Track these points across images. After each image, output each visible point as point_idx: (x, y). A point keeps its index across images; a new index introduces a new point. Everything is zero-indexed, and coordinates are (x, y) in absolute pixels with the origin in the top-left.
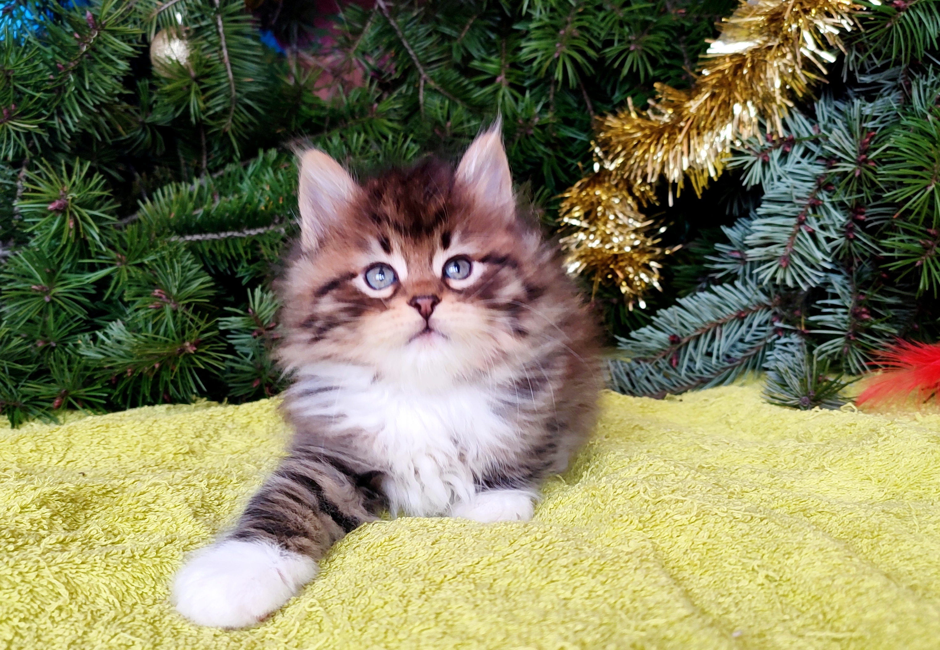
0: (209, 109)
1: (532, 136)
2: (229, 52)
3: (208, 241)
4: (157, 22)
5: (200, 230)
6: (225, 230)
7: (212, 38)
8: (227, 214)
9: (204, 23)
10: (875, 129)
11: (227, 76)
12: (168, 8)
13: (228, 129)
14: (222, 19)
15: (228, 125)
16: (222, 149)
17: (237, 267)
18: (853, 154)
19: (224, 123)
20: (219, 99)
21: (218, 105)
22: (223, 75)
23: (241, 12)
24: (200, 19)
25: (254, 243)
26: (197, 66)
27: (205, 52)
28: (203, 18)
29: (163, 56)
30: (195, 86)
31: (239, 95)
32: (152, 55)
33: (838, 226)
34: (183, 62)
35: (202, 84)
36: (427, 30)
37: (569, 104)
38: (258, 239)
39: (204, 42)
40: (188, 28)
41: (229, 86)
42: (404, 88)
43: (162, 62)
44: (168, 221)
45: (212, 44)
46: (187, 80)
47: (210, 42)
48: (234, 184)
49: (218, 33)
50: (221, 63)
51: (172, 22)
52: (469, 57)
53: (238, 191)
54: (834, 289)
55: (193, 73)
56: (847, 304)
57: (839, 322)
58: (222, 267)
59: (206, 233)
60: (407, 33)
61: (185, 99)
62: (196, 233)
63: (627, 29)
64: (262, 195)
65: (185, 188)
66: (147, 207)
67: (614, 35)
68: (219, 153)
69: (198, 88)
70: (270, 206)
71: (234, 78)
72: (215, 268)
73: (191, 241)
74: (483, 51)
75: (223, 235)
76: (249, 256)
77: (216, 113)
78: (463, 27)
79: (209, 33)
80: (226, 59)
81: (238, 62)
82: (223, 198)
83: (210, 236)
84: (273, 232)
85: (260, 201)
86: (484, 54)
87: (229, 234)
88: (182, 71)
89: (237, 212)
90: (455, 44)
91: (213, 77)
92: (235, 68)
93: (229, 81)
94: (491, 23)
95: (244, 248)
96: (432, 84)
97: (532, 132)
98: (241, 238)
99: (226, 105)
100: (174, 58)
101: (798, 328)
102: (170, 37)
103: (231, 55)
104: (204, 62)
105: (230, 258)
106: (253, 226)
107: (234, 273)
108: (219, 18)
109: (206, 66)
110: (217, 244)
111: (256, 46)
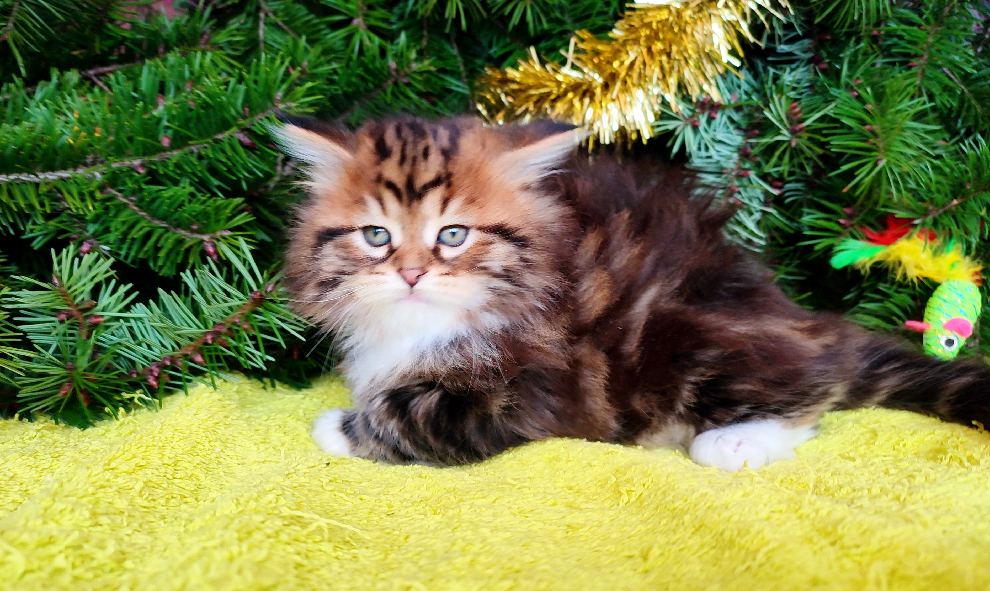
10: (796, 100)
13: (9, 38)
15: (8, 30)
17: (25, 224)
18: (787, 124)
25: (54, 191)
42: (241, 19)
76: (48, 209)
84: (83, 176)
85: (63, 132)
95: (38, 197)
96: (274, 18)
97: (407, 80)
98: (33, 183)
105: (15, 209)
106: (52, 168)
107: (19, 232)
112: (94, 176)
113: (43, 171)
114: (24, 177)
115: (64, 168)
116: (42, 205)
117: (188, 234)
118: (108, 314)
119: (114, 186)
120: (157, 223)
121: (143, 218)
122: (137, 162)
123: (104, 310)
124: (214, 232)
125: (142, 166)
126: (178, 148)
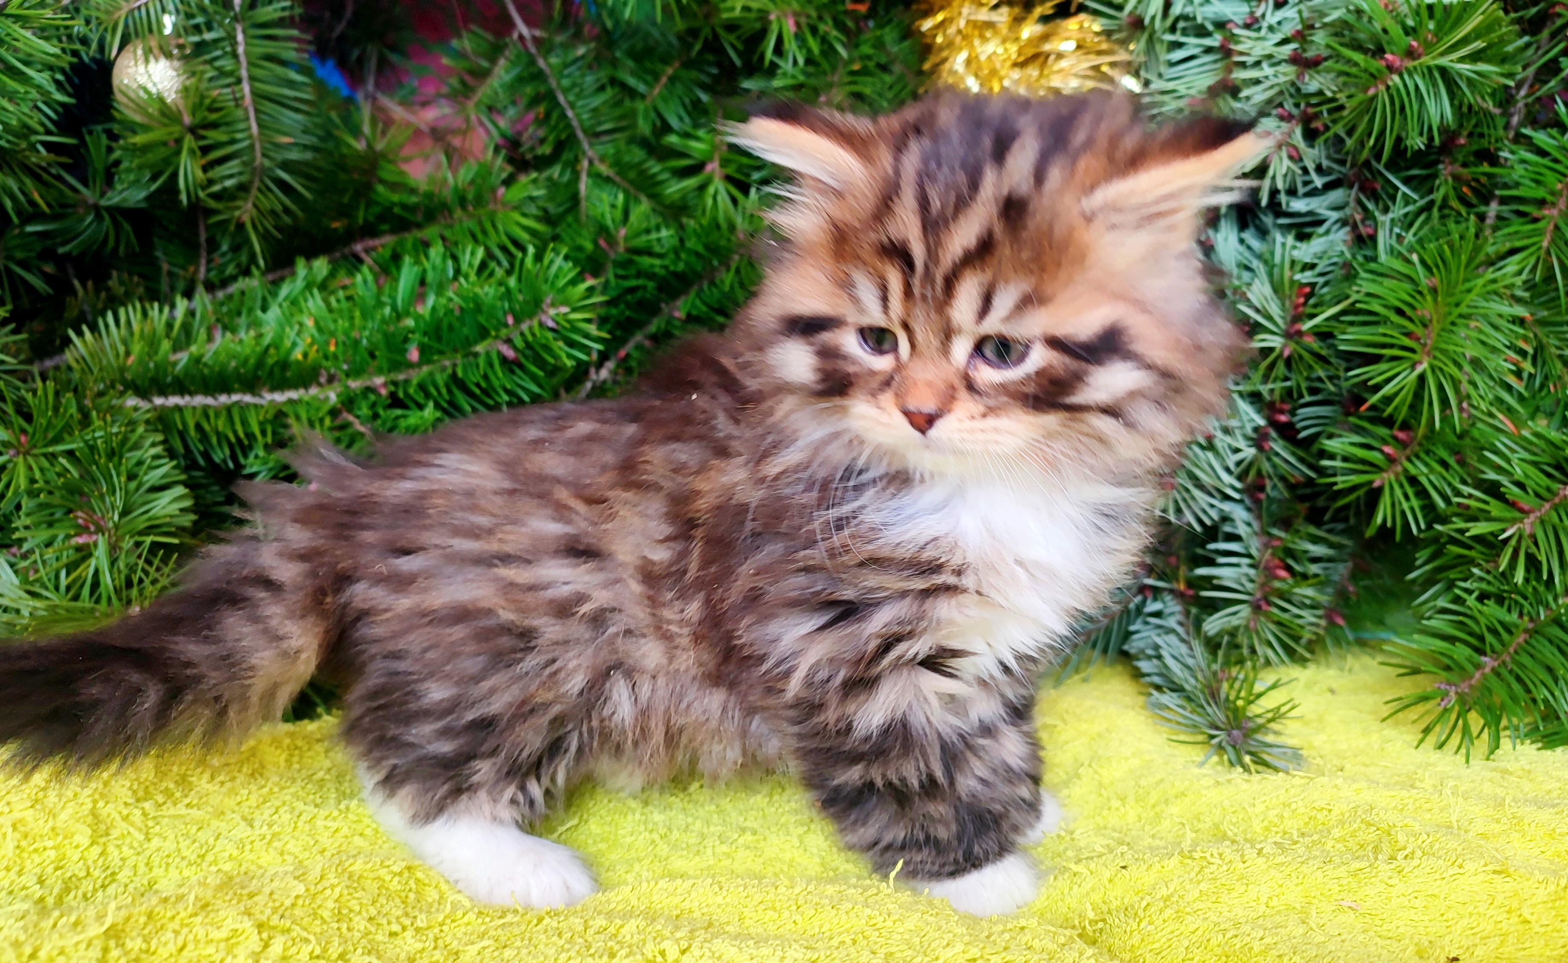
0: (212, 182)
2: (252, 87)
3: (194, 408)
4: (126, 26)
5: (181, 387)
6: (229, 391)
7: (225, 63)
8: (233, 364)
9: (208, 36)
10: (1312, 285)
11: (249, 128)
12: (147, 4)
13: (246, 219)
14: (244, 32)
15: (245, 211)
16: (235, 249)
17: (246, 456)
18: (1280, 321)
19: (238, 208)
20: (233, 166)
21: (231, 176)
22: (242, 126)
23: (280, 23)
24: (203, 28)
25: (280, 416)
26: (195, 108)
27: (213, 84)
28: (209, 26)
29: (135, 86)
30: (189, 141)
31: (267, 163)
32: (115, 82)
33: (1249, 430)
34: (170, 97)
35: (203, 138)
36: (598, 80)
38: (285, 409)
39: (207, 67)
40: (181, 41)
41: (252, 147)
42: (556, 171)
43: (133, 95)
44: (122, 370)
45: (222, 73)
46: (176, 130)
47: (217, 69)
48: (250, 311)
49: (235, 56)
50: (237, 106)
51: (152, 28)
52: (664, 128)
53: (255, 324)
54: (1235, 527)
55: (187, 120)
56: (1254, 552)
57: (1244, 580)
58: (220, 455)
59: (191, 394)
60: (565, 82)
61: (170, 162)
62: (174, 393)
64: (299, 334)
65: (158, 315)
66: (85, 342)
68: (229, 256)
69: (195, 145)
70: (312, 354)
71: (260, 133)
72: (206, 455)
73: (163, 407)
74: (687, 121)
75: (223, 399)
76: (269, 439)
77: (225, 189)
78: (657, 79)
79: (218, 53)
80: (248, 100)
81: (267, 106)
82: (228, 335)
83: (200, 400)
84: (314, 398)
85: (294, 344)
86: (688, 125)
87: (235, 397)
88: (167, 113)
89: (252, 361)
90: (641, 106)
91: (223, 129)
92: (263, 117)
93: (250, 137)
94: (702, 77)
95: (261, 424)
96: (602, 167)
98: (256, 406)
99: (244, 178)
100: (154, 91)
101: (1175, 586)
102: (148, 52)
103: (257, 95)
104: (207, 102)
105: (235, 441)
106: (280, 386)
107: (239, 467)
108: (239, 29)
109: (211, 109)
110: (212, 414)
111: (303, 84)
112: (327, 399)
113: (273, 389)
114: (248, 398)
115: (295, 386)
116: (264, 433)
119: (350, 411)
122: (379, 380)
125: (385, 385)
126: (427, 363)
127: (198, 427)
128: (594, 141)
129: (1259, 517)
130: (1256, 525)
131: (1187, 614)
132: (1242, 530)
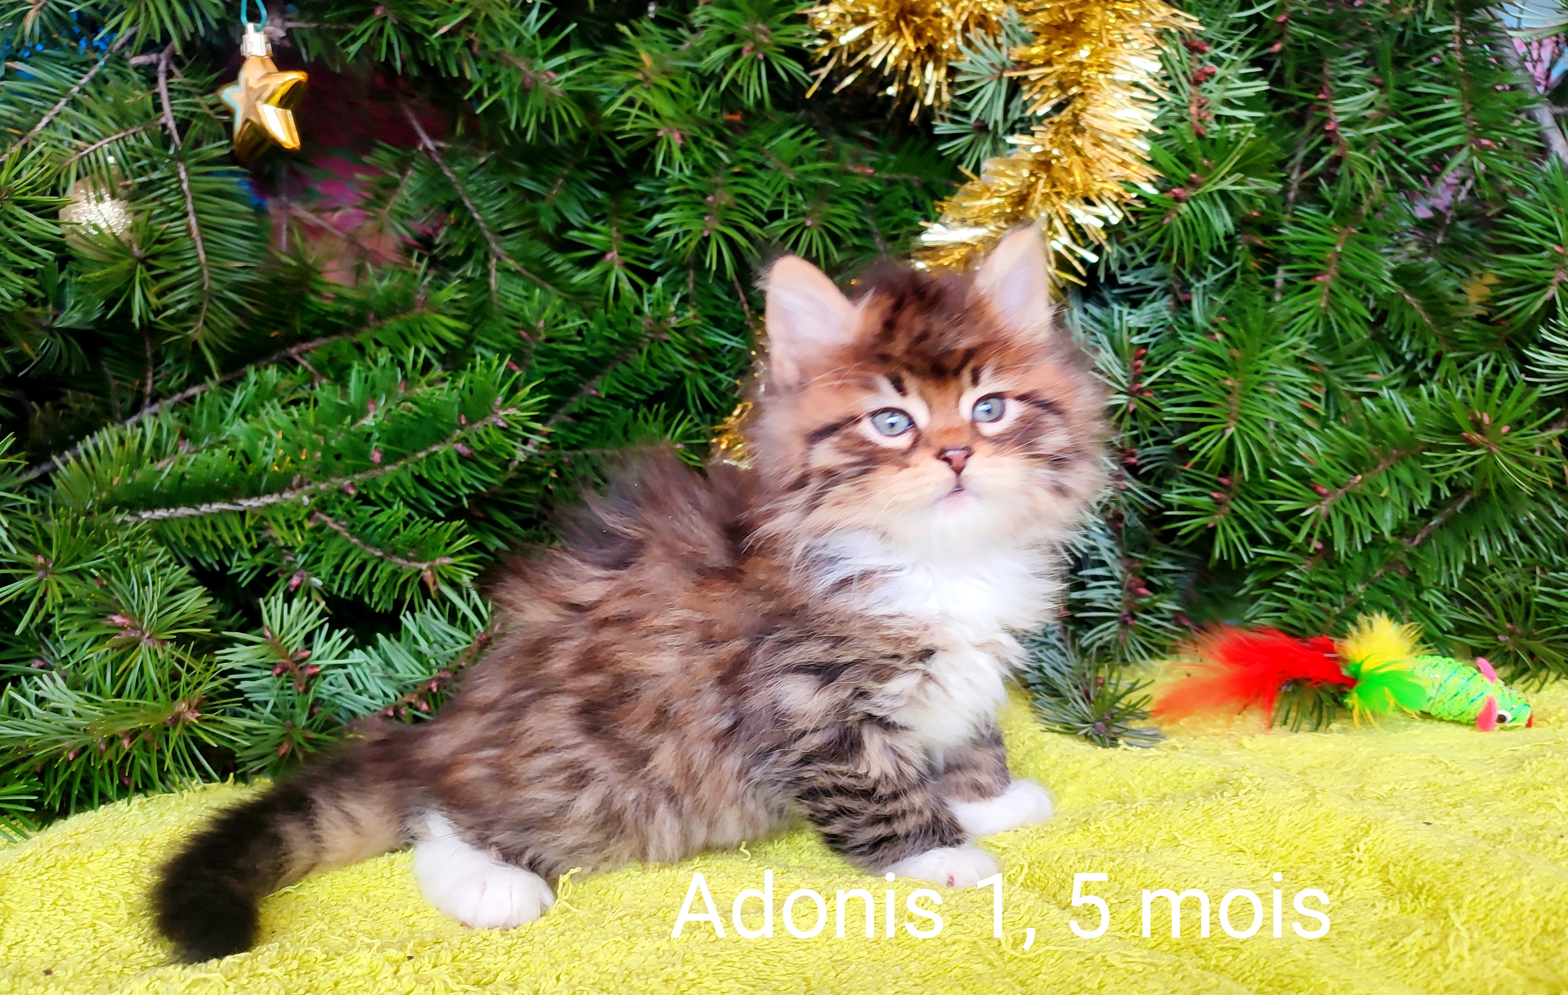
0: (166, 307)
1: (668, 342)
2: (198, 219)
3: (180, 519)
5: (166, 501)
6: (209, 501)
7: (173, 200)
9: (155, 176)
10: (1145, 346)
11: (197, 255)
12: (95, 151)
13: (199, 338)
14: (186, 170)
15: (197, 331)
18: (1123, 381)
19: (191, 328)
20: (182, 292)
21: (182, 301)
22: (190, 254)
23: (220, 160)
24: (149, 169)
25: (259, 520)
26: (146, 241)
27: (161, 219)
28: (154, 168)
29: (85, 223)
30: (140, 273)
31: (216, 286)
34: (121, 233)
35: (153, 267)
36: (500, 184)
37: (717, 298)
38: (265, 513)
39: (154, 204)
40: (128, 182)
41: (200, 272)
42: (469, 269)
43: (82, 232)
45: (169, 208)
46: (128, 262)
47: (164, 205)
49: (180, 192)
50: (187, 236)
52: (566, 225)
54: (1101, 555)
55: (138, 252)
56: (1118, 575)
57: (1112, 600)
59: (176, 506)
60: (472, 188)
61: (124, 291)
62: (159, 507)
63: (799, 196)
64: (269, 446)
66: (70, 469)
67: (782, 203)
69: (147, 275)
70: (286, 464)
71: (207, 260)
73: (150, 520)
74: (585, 216)
75: (205, 508)
76: (254, 543)
77: (179, 313)
78: (554, 181)
79: (165, 190)
80: (195, 231)
81: (215, 236)
83: (183, 511)
84: (289, 501)
85: (266, 456)
86: (586, 220)
87: (216, 506)
88: (120, 248)
89: (232, 475)
90: (542, 206)
91: (171, 258)
92: (210, 245)
93: (199, 263)
94: (596, 176)
95: (246, 531)
96: (511, 264)
97: (666, 337)
98: (237, 513)
99: (194, 302)
100: (104, 227)
103: (202, 226)
104: (156, 235)
105: (221, 546)
106: (255, 493)
107: (225, 568)
108: (182, 168)
109: (160, 241)
110: (197, 524)
111: (247, 213)
112: (302, 501)
113: (248, 497)
114: (225, 506)
115: (269, 492)
116: (248, 536)
117: (405, 562)
118: (323, 663)
119: (323, 511)
120: (370, 550)
121: (355, 545)
122: (347, 482)
123: (318, 659)
124: (433, 560)
125: (352, 485)
126: (390, 463)
127: (189, 539)
128: (501, 238)
129: (1119, 544)
130: (1117, 550)
131: (1065, 630)
132: (1106, 556)
